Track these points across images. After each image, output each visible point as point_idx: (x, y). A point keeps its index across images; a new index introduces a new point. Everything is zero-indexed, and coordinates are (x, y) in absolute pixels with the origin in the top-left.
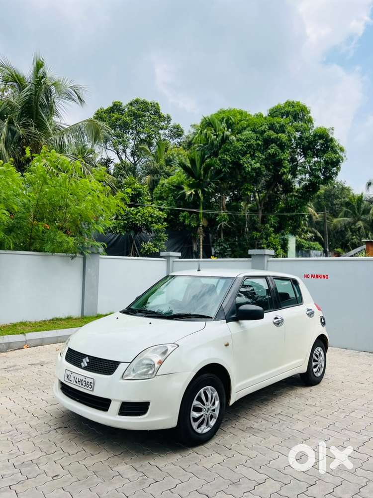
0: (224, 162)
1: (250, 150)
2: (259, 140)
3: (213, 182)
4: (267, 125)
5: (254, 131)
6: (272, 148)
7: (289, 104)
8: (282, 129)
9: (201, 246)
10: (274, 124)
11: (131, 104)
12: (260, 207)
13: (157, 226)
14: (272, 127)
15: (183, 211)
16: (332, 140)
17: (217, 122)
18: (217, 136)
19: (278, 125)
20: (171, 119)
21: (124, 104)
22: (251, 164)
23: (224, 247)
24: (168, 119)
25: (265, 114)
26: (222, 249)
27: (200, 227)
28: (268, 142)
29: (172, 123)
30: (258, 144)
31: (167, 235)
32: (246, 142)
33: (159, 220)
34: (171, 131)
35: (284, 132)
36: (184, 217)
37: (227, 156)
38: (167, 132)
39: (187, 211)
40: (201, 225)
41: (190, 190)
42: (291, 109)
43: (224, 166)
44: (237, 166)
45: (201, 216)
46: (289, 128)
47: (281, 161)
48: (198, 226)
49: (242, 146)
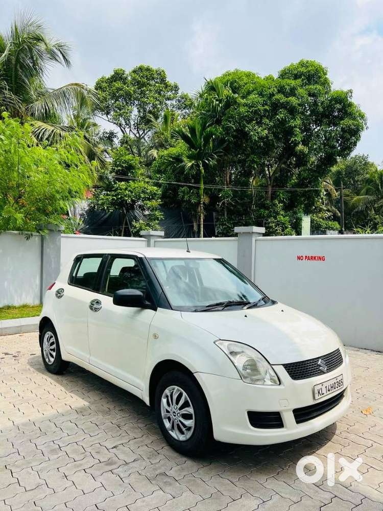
0: (227, 130)
1: (256, 117)
2: (266, 104)
3: (215, 153)
4: (276, 87)
5: (261, 94)
6: (281, 114)
7: (302, 64)
8: (292, 92)
9: (202, 226)
10: (284, 86)
11: (134, 72)
12: (269, 183)
13: (150, 203)
14: (281, 90)
15: (183, 186)
16: (350, 105)
17: (220, 85)
18: (220, 101)
19: (288, 88)
20: (179, 89)
21: (127, 72)
22: (259, 132)
23: (228, 226)
24: (176, 88)
25: (276, 76)
26: (225, 228)
27: (201, 204)
28: (276, 106)
29: (180, 93)
30: (265, 110)
31: (163, 213)
32: (252, 107)
33: (152, 196)
34: (179, 101)
35: (294, 95)
36: (183, 192)
37: (230, 123)
38: (174, 102)
39: (186, 186)
40: (202, 202)
41: (190, 161)
42: (303, 70)
43: (227, 134)
44: (242, 135)
45: (202, 192)
46: (301, 91)
47: (292, 128)
48: (199, 203)
49: (248, 111)
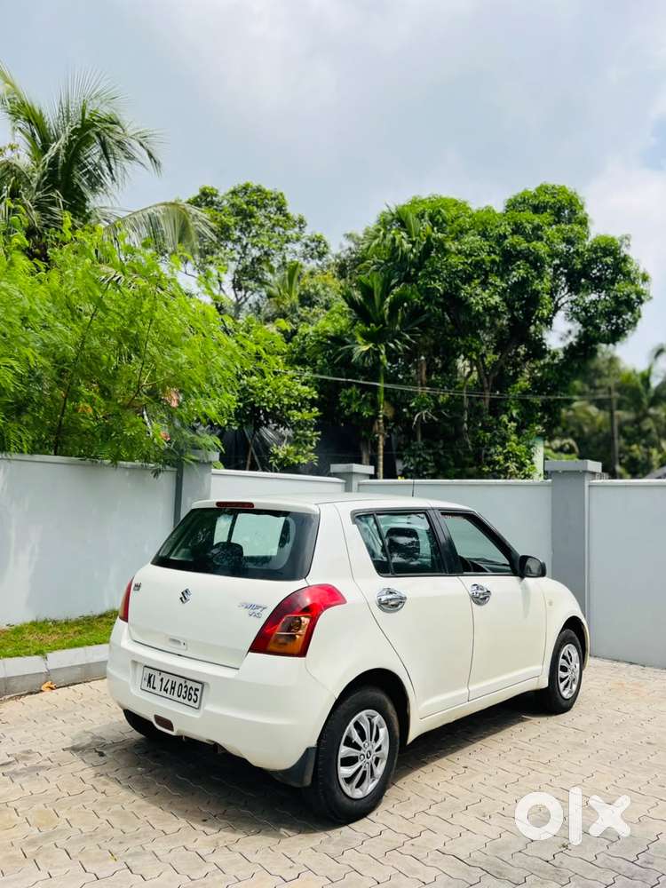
0: (429, 294)
1: (479, 272)
2: (495, 253)
3: (407, 332)
4: (509, 224)
5: (484, 235)
6: (519, 269)
7: (543, 189)
8: (536, 234)
9: (381, 457)
10: (521, 224)
11: (234, 193)
12: (486, 385)
13: (299, 414)
14: (518, 229)
15: (349, 385)
16: (625, 259)
17: (411, 217)
18: (413, 243)
19: (529, 226)
20: (306, 225)
21: (221, 194)
22: (482, 297)
23: (425, 459)
24: (301, 222)
25: (499, 208)
26: (419, 463)
27: (379, 418)
28: (510, 257)
29: (308, 232)
30: (493, 262)
31: (320, 433)
32: (471, 255)
33: (304, 403)
34: (307, 246)
35: (540, 238)
36: (349, 397)
37: (435, 282)
38: (298, 247)
39: (357, 384)
40: (381, 416)
41: (366, 344)
42: (547, 198)
43: (428, 299)
44: (454, 302)
45: (381, 397)
46: (550, 231)
47: (536, 293)
48: (376, 417)
49: (463, 264)
